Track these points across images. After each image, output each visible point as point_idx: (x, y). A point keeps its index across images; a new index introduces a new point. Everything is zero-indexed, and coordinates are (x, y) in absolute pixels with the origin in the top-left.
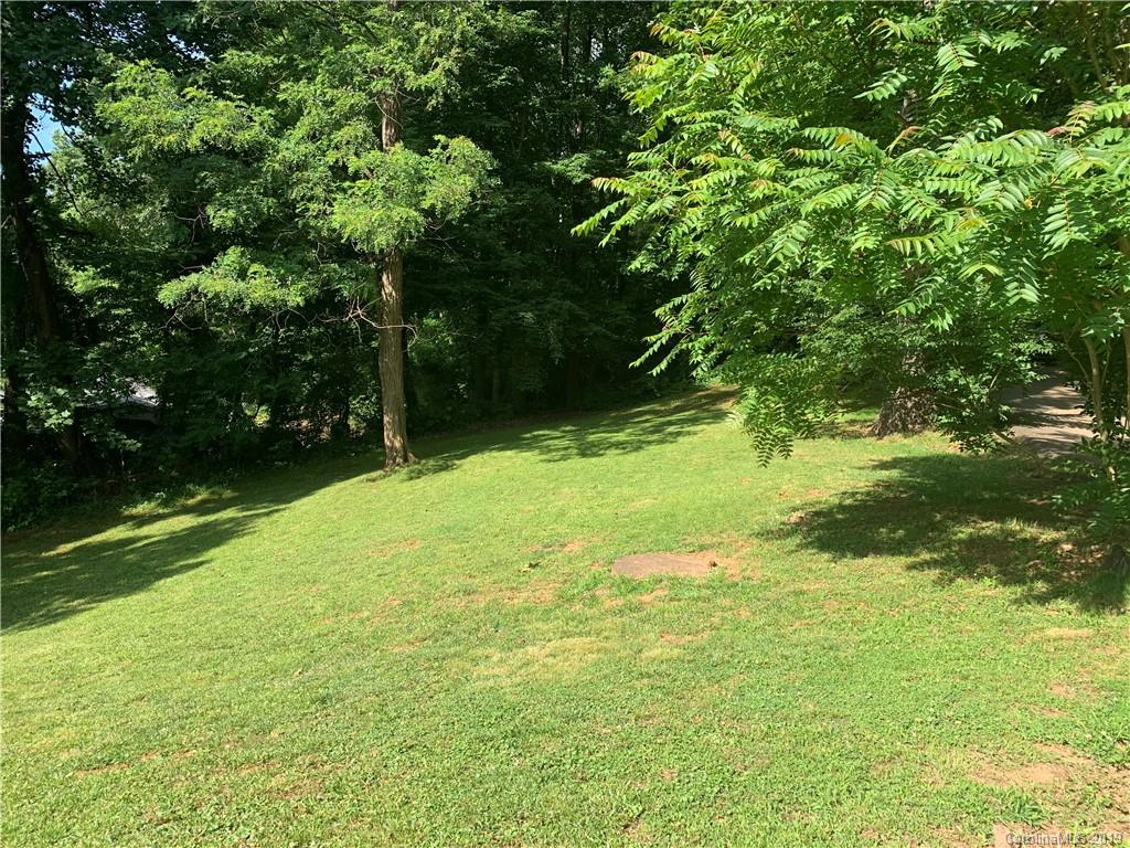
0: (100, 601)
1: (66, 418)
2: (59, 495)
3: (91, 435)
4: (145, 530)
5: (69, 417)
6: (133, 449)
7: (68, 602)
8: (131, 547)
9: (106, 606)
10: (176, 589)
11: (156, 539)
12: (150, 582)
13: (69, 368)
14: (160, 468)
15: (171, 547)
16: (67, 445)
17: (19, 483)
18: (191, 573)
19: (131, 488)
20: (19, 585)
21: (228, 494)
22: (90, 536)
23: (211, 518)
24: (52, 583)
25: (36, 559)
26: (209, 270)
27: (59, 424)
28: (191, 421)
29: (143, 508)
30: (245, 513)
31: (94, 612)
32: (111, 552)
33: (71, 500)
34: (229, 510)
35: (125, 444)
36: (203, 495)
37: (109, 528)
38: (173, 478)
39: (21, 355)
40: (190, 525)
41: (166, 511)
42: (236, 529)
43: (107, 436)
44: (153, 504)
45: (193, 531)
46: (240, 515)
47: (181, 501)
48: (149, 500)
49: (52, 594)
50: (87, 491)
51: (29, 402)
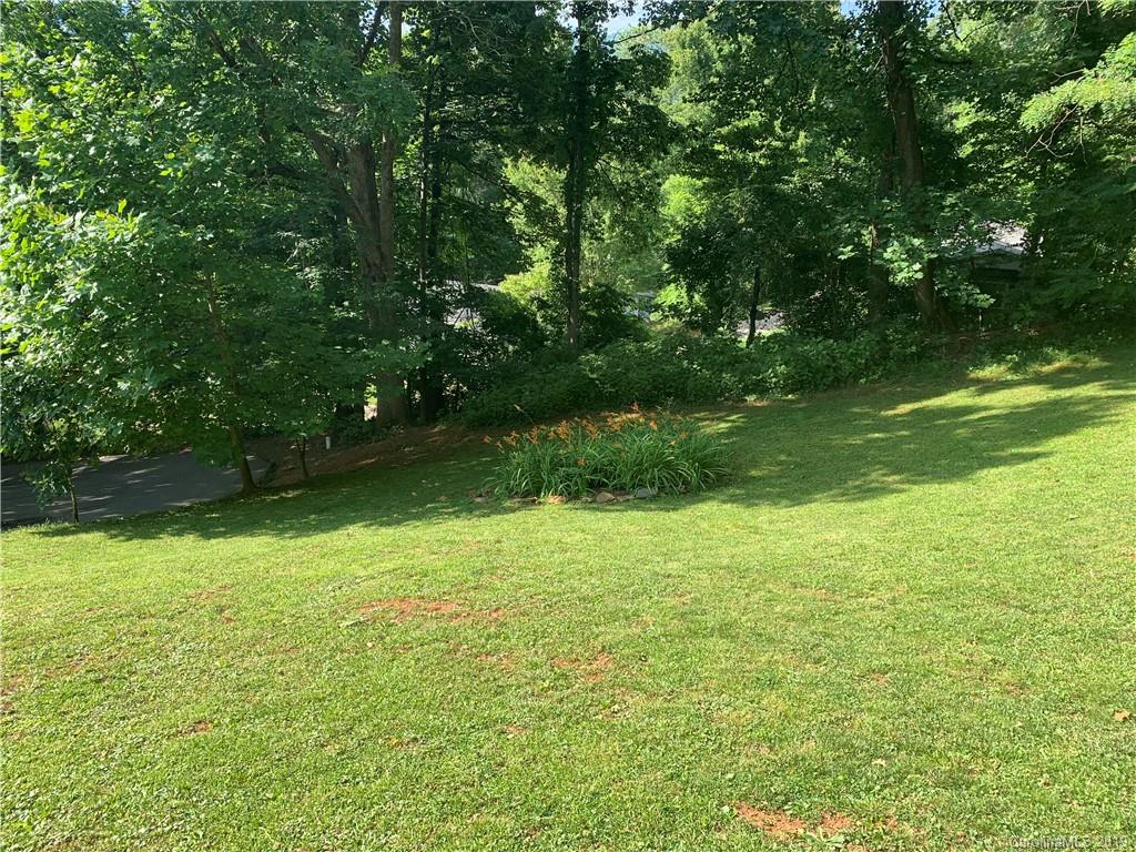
0: (915, 483)
1: (916, 272)
2: (908, 351)
3: (943, 289)
4: (987, 399)
5: (920, 270)
6: (986, 305)
7: (884, 475)
8: (965, 418)
9: (917, 491)
10: (998, 485)
11: (994, 412)
12: (972, 469)
13: (927, 216)
14: (1016, 328)
15: (1008, 426)
16: (923, 298)
17: (873, 336)
18: (1022, 466)
19: (981, 348)
20: (851, 445)
21: (1095, 362)
22: (929, 398)
23: (1065, 393)
24: (879, 448)
25: (873, 417)
26: (1092, 72)
27: (910, 278)
28: (1058, 272)
29: (991, 371)
30: (1111, 393)
31: (903, 496)
32: (944, 421)
33: (919, 356)
34: (1090, 386)
35: (977, 300)
36: (1063, 360)
37: (950, 392)
38: (1030, 338)
39: (883, 205)
40: (1038, 399)
41: (1015, 378)
42: (1091, 414)
43: (959, 290)
44: (1003, 368)
45: (1039, 409)
46: (1104, 394)
47: (1035, 367)
48: (999, 363)
49: (875, 462)
50: (936, 348)
51: (885, 255)
